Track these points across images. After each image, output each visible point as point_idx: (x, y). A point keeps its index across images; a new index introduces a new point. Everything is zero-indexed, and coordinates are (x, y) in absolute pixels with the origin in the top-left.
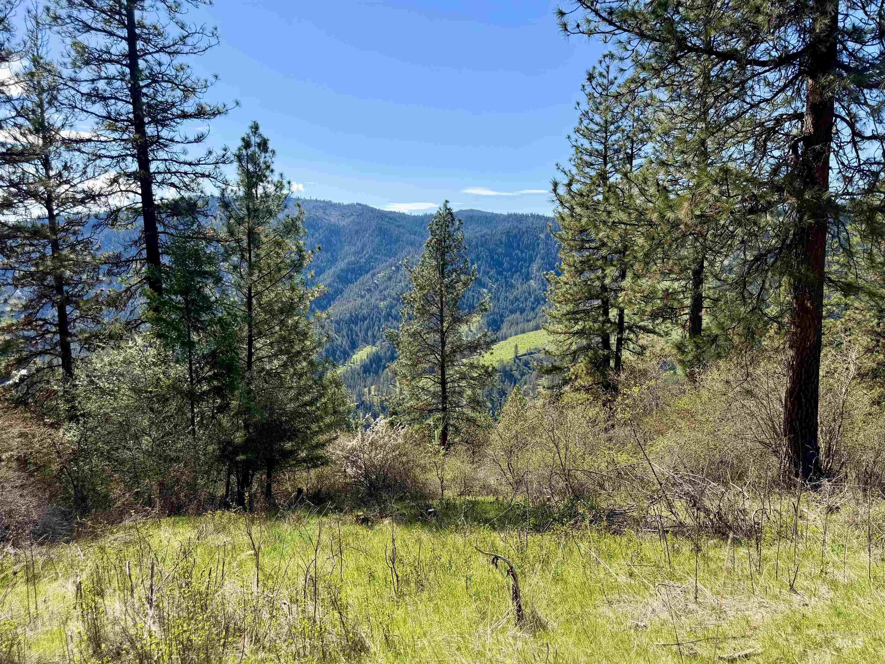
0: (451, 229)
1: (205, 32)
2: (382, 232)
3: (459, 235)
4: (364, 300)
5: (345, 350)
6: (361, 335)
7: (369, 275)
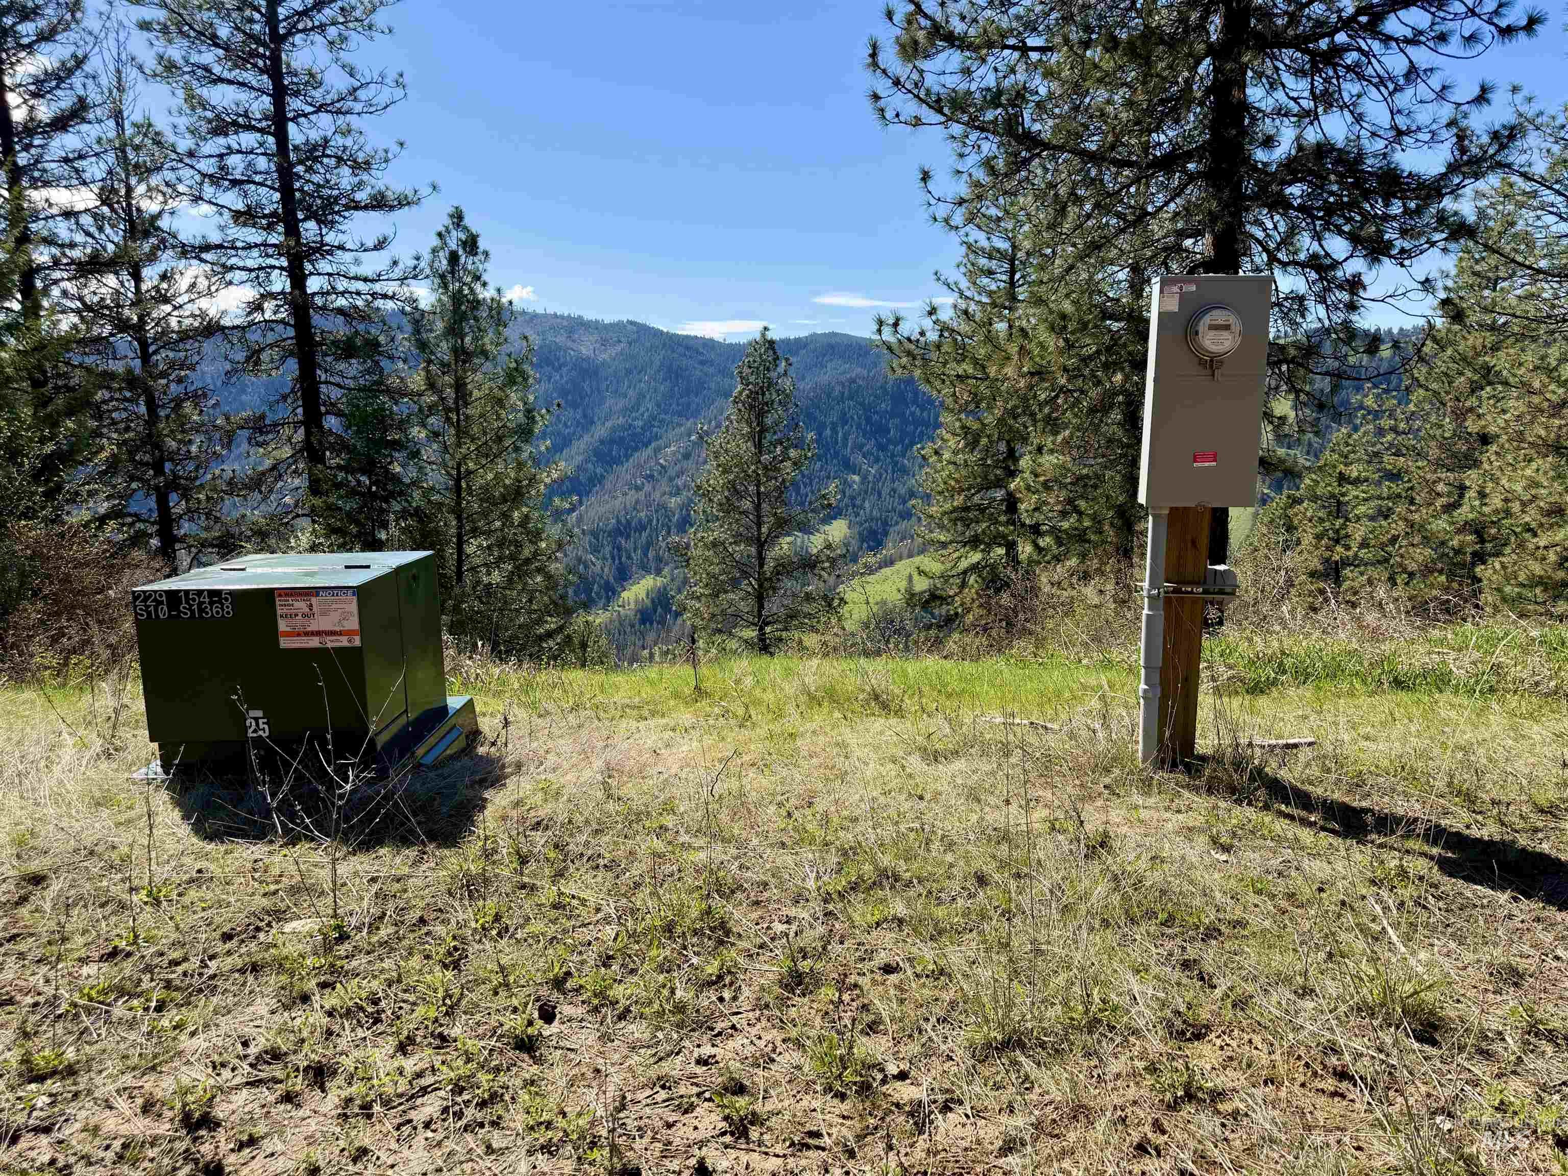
0: (774, 375)
1: (387, 81)
2: (673, 373)
3: (786, 384)
4: (641, 495)
5: (607, 583)
6: (636, 556)
7: (649, 451)
